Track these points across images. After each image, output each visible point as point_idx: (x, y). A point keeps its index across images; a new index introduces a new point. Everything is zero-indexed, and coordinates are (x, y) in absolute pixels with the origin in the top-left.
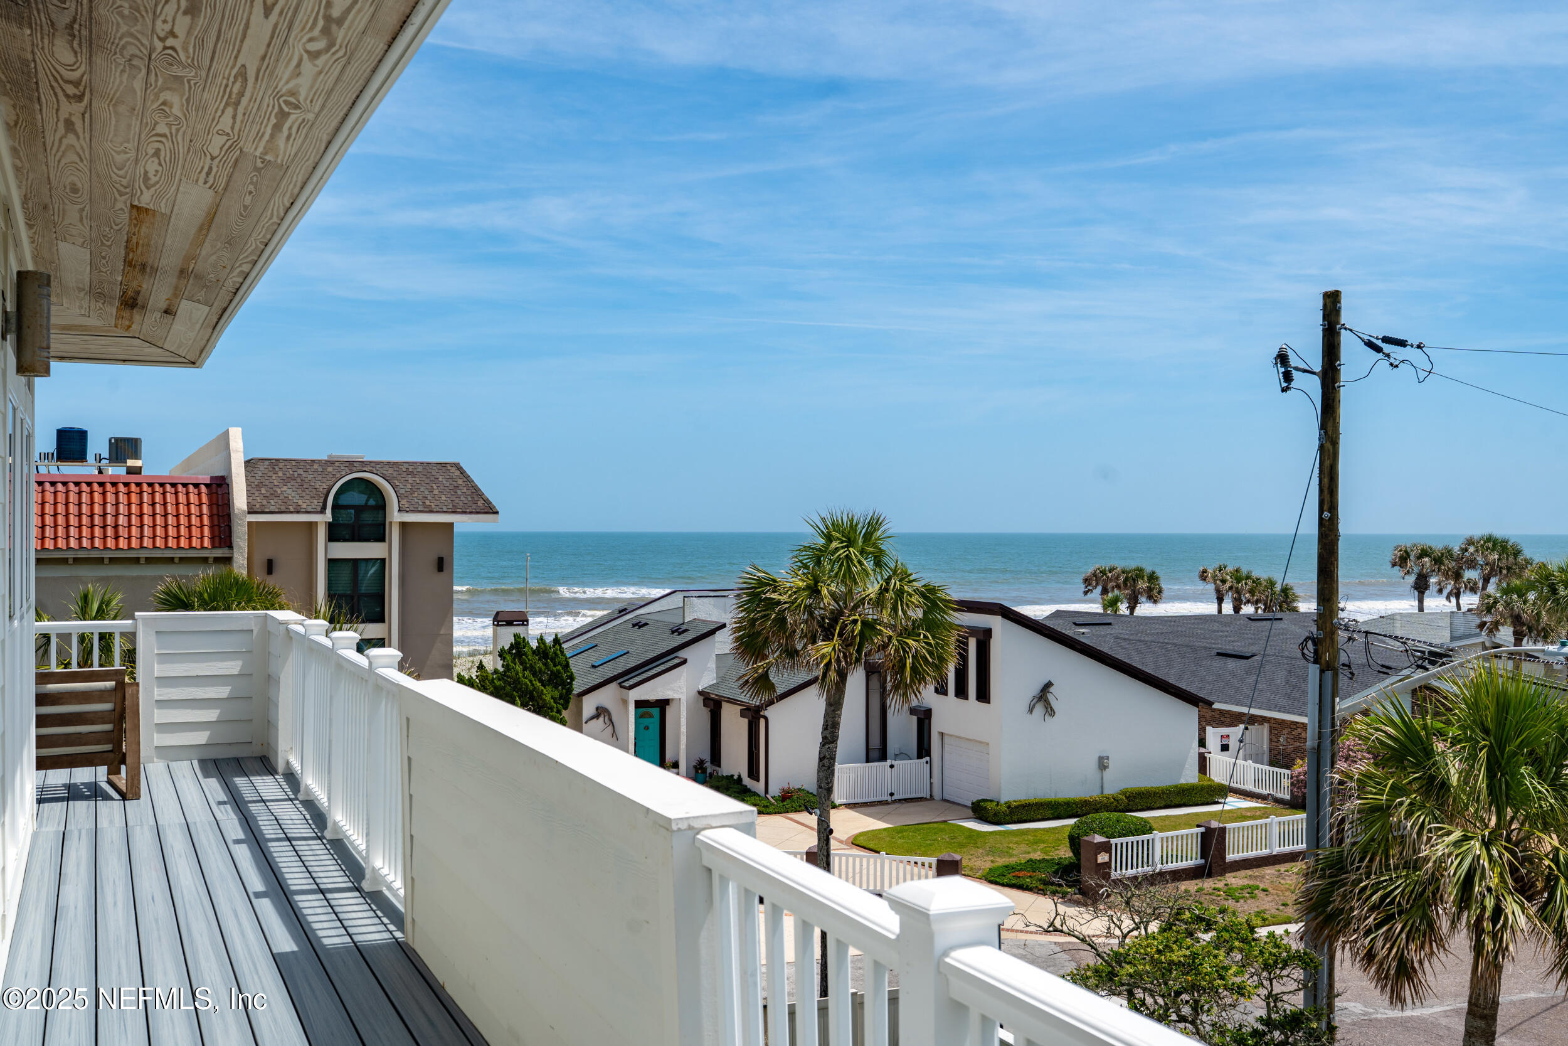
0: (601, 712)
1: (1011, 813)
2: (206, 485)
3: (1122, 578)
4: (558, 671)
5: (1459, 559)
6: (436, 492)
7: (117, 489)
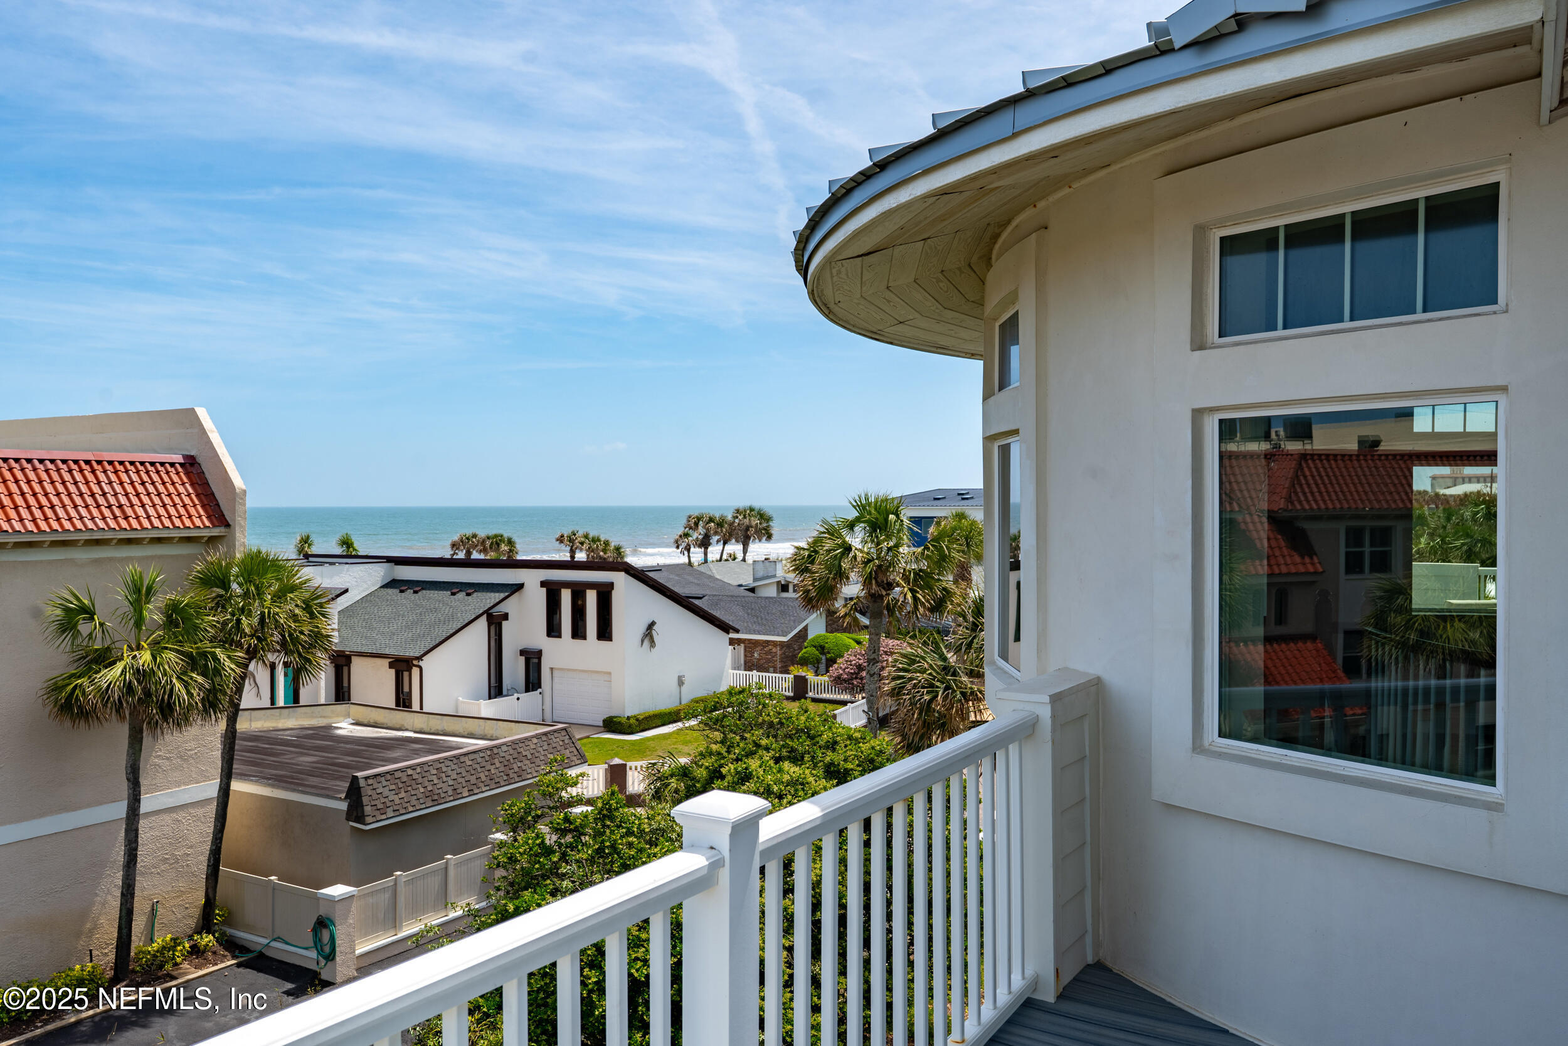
1: (640, 724)
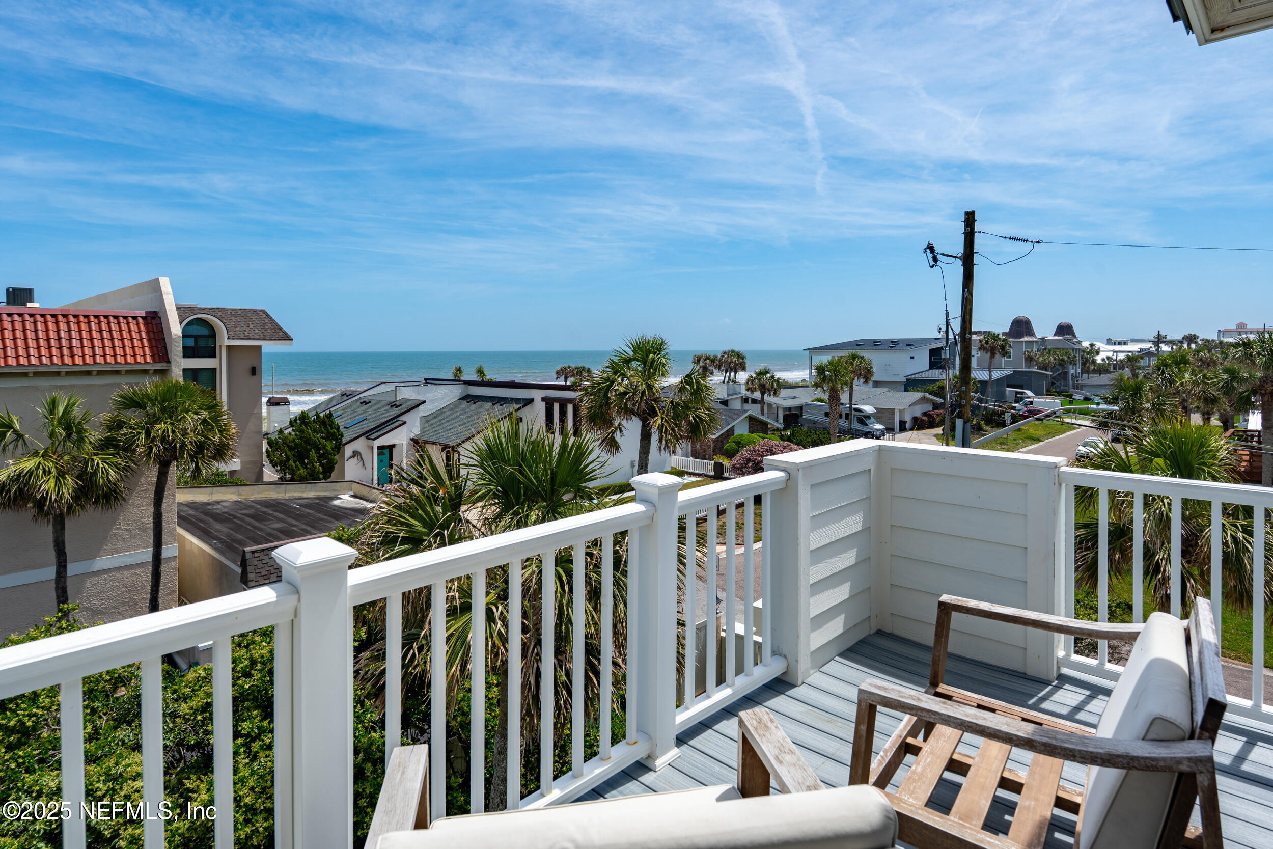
0: (356, 454)
2: (142, 318)
3: (575, 371)
4: (334, 432)
5: (720, 361)
6: (251, 327)
7: (78, 320)
